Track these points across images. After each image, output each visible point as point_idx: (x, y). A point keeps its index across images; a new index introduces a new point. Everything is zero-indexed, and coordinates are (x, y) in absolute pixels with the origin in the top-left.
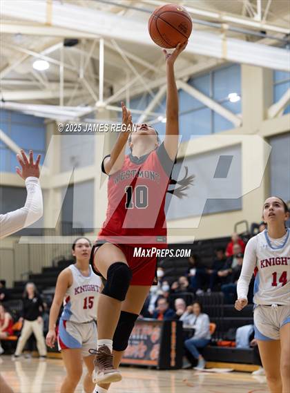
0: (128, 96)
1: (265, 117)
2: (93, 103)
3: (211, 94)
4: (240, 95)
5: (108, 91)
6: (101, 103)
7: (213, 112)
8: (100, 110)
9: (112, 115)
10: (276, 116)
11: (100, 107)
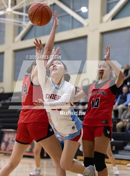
0: (24, 6)
1: (101, 21)
2: (4, 9)
3: (72, 7)
4: (88, 9)
5: (14, 2)
6: (9, 10)
7: (73, 18)
8: (9, 14)
9: (15, 16)
10: (107, 21)
11: (9, 12)
